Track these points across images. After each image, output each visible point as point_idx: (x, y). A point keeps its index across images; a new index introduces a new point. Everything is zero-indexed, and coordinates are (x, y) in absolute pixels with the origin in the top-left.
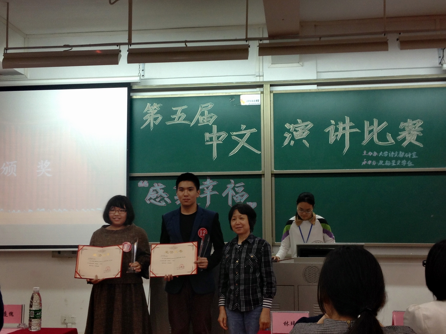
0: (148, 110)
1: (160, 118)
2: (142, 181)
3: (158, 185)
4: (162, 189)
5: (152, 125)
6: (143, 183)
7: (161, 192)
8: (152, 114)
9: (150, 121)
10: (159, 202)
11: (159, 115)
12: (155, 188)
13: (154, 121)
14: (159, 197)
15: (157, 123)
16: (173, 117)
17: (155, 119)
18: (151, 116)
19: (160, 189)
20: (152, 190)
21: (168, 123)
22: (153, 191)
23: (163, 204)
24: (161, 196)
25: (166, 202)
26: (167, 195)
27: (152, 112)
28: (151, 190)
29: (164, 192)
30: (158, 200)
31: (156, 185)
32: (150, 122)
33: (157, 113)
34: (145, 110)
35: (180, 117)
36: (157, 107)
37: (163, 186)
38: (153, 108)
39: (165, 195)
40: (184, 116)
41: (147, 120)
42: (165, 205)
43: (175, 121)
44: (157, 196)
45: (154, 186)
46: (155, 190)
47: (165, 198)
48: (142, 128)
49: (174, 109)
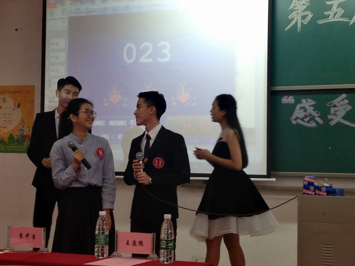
0: (295, 7)
1: (310, 16)
2: (286, 97)
3: (307, 101)
4: (312, 106)
5: (299, 25)
6: (287, 98)
7: (310, 110)
8: (299, 11)
9: (297, 20)
10: (308, 122)
11: (308, 12)
12: (302, 106)
13: (302, 19)
15: (306, 22)
16: (326, 13)
17: (304, 18)
18: (298, 13)
19: (310, 106)
21: (320, 22)
22: (300, 109)
23: (313, 125)
24: (310, 115)
25: (317, 122)
26: (318, 114)
27: (299, 8)
28: (298, 107)
29: (314, 110)
30: (306, 120)
31: (304, 101)
32: (297, 21)
33: (305, 10)
34: (291, 7)
35: (335, 14)
36: (306, 2)
37: (313, 103)
38: (301, 4)
40: (341, 12)
41: (293, 19)
42: (316, 126)
43: (329, 19)
44: (305, 115)
45: (302, 103)
46: (304, 108)
47: (315, 117)
48: (286, 29)
49: (328, 3)
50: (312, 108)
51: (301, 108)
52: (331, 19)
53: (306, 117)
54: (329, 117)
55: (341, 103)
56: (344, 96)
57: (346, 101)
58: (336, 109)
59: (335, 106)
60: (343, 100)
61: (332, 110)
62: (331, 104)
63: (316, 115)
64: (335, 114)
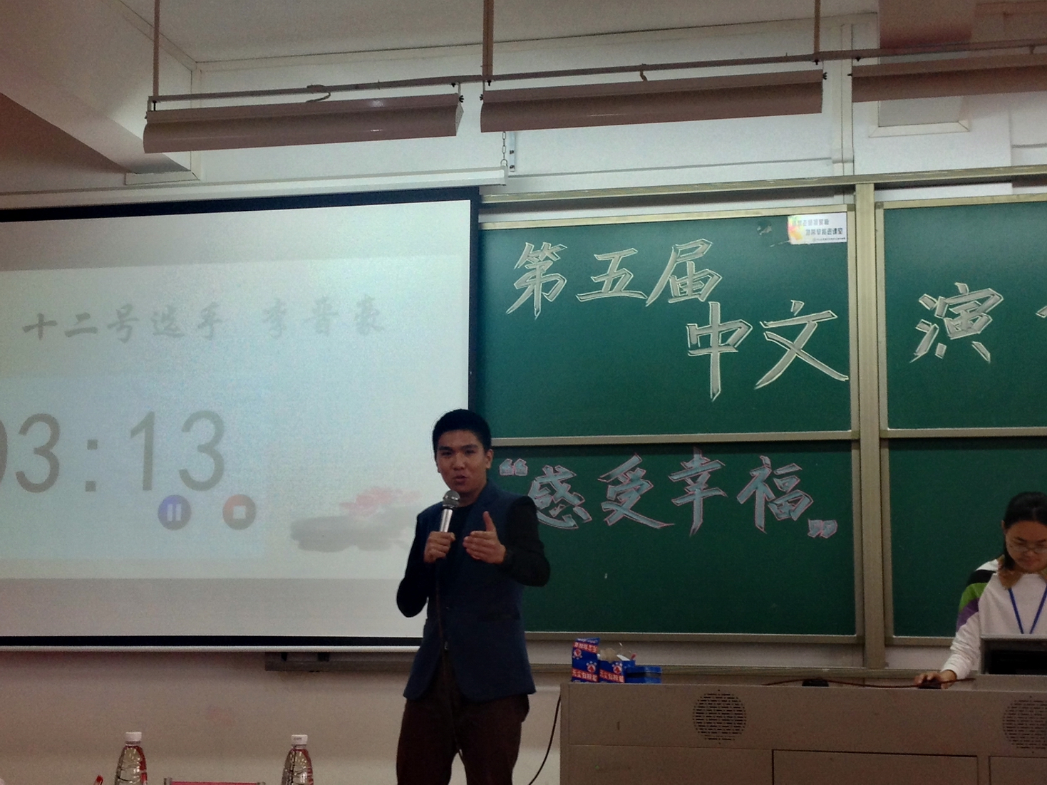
0: (527, 263)
1: (561, 284)
2: (509, 461)
3: (555, 471)
4: (567, 481)
5: (537, 304)
6: (512, 464)
7: (563, 491)
8: (538, 273)
9: (533, 291)
10: (559, 517)
11: (556, 276)
12: (545, 481)
13: (542, 291)
14: (557, 505)
15: (552, 296)
16: (596, 279)
17: (547, 287)
18: (535, 277)
19: (562, 482)
20: (539, 486)
21: (584, 298)
22: (540, 489)
23: (570, 523)
24: (563, 501)
25: (577, 518)
26: (581, 499)
27: (538, 267)
28: (536, 484)
29: (570, 491)
30: (554, 512)
31: (549, 470)
32: (533, 295)
33: (550, 271)
34: (520, 263)
35: (615, 282)
36: (552, 253)
37: (569, 475)
38: (542, 257)
39: (573, 499)
40: (627, 277)
41: (524, 289)
42: (575, 526)
43: (603, 291)
44: (552, 501)
45: (544, 474)
46: (548, 486)
47: (574, 506)
48: (510, 311)
49: (599, 258)
50: (567, 486)
51: (542, 486)
52: (606, 293)
53: (553, 505)
54: (605, 506)
55: (630, 475)
56: (635, 460)
57: (641, 472)
58: (619, 488)
59: (617, 482)
60: (633, 469)
61: (611, 491)
62: (608, 478)
63: (577, 502)
64: (616, 500)
